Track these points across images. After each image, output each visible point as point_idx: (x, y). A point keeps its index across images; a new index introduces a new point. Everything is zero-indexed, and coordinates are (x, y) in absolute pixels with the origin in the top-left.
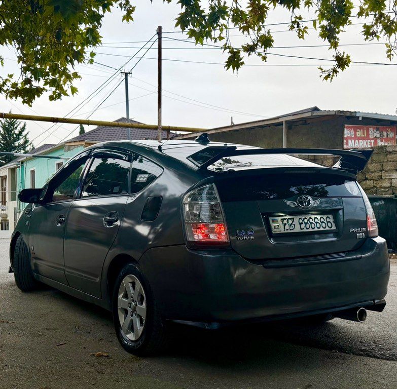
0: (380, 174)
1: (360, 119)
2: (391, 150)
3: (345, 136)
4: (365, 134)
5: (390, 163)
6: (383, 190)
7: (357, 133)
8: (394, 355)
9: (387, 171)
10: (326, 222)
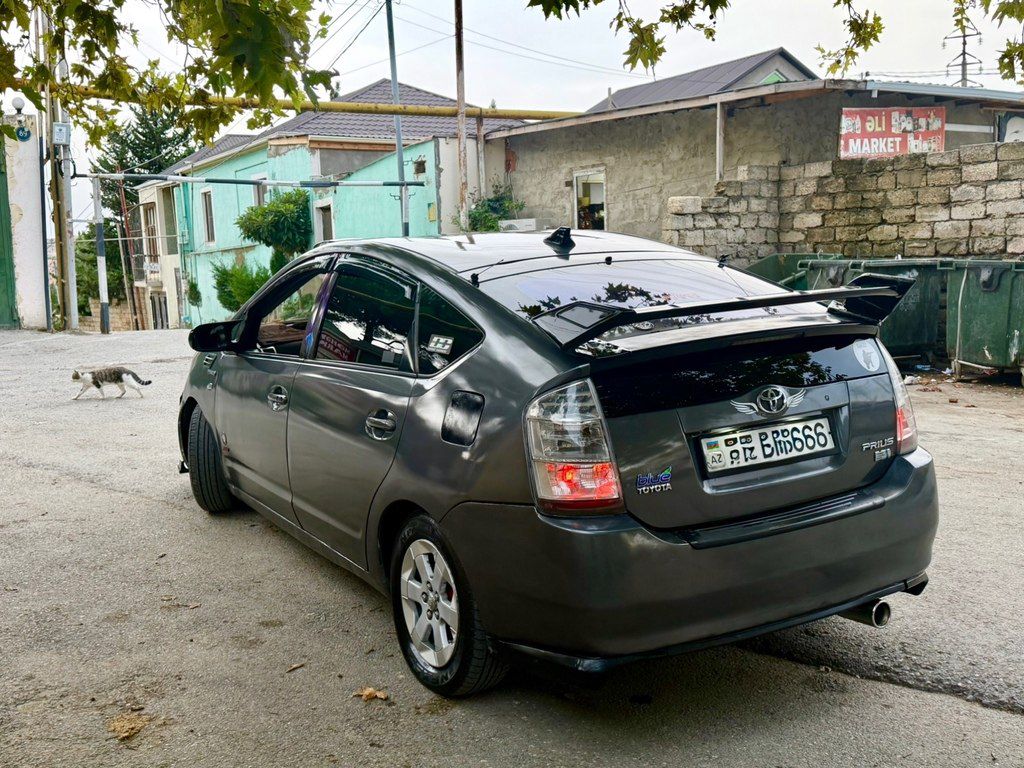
0: (911, 212)
1: (875, 95)
2: (935, 163)
3: (843, 132)
4: (884, 126)
5: (932, 189)
6: (916, 244)
7: (868, 124)
8: (940, 681)
9: (926, 206)
10: (815, 437)
